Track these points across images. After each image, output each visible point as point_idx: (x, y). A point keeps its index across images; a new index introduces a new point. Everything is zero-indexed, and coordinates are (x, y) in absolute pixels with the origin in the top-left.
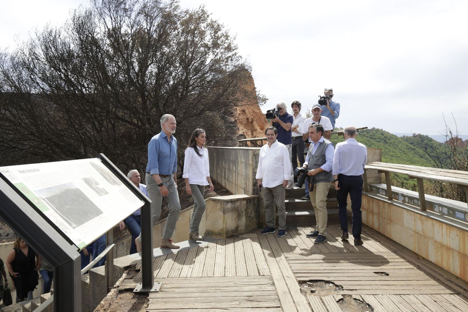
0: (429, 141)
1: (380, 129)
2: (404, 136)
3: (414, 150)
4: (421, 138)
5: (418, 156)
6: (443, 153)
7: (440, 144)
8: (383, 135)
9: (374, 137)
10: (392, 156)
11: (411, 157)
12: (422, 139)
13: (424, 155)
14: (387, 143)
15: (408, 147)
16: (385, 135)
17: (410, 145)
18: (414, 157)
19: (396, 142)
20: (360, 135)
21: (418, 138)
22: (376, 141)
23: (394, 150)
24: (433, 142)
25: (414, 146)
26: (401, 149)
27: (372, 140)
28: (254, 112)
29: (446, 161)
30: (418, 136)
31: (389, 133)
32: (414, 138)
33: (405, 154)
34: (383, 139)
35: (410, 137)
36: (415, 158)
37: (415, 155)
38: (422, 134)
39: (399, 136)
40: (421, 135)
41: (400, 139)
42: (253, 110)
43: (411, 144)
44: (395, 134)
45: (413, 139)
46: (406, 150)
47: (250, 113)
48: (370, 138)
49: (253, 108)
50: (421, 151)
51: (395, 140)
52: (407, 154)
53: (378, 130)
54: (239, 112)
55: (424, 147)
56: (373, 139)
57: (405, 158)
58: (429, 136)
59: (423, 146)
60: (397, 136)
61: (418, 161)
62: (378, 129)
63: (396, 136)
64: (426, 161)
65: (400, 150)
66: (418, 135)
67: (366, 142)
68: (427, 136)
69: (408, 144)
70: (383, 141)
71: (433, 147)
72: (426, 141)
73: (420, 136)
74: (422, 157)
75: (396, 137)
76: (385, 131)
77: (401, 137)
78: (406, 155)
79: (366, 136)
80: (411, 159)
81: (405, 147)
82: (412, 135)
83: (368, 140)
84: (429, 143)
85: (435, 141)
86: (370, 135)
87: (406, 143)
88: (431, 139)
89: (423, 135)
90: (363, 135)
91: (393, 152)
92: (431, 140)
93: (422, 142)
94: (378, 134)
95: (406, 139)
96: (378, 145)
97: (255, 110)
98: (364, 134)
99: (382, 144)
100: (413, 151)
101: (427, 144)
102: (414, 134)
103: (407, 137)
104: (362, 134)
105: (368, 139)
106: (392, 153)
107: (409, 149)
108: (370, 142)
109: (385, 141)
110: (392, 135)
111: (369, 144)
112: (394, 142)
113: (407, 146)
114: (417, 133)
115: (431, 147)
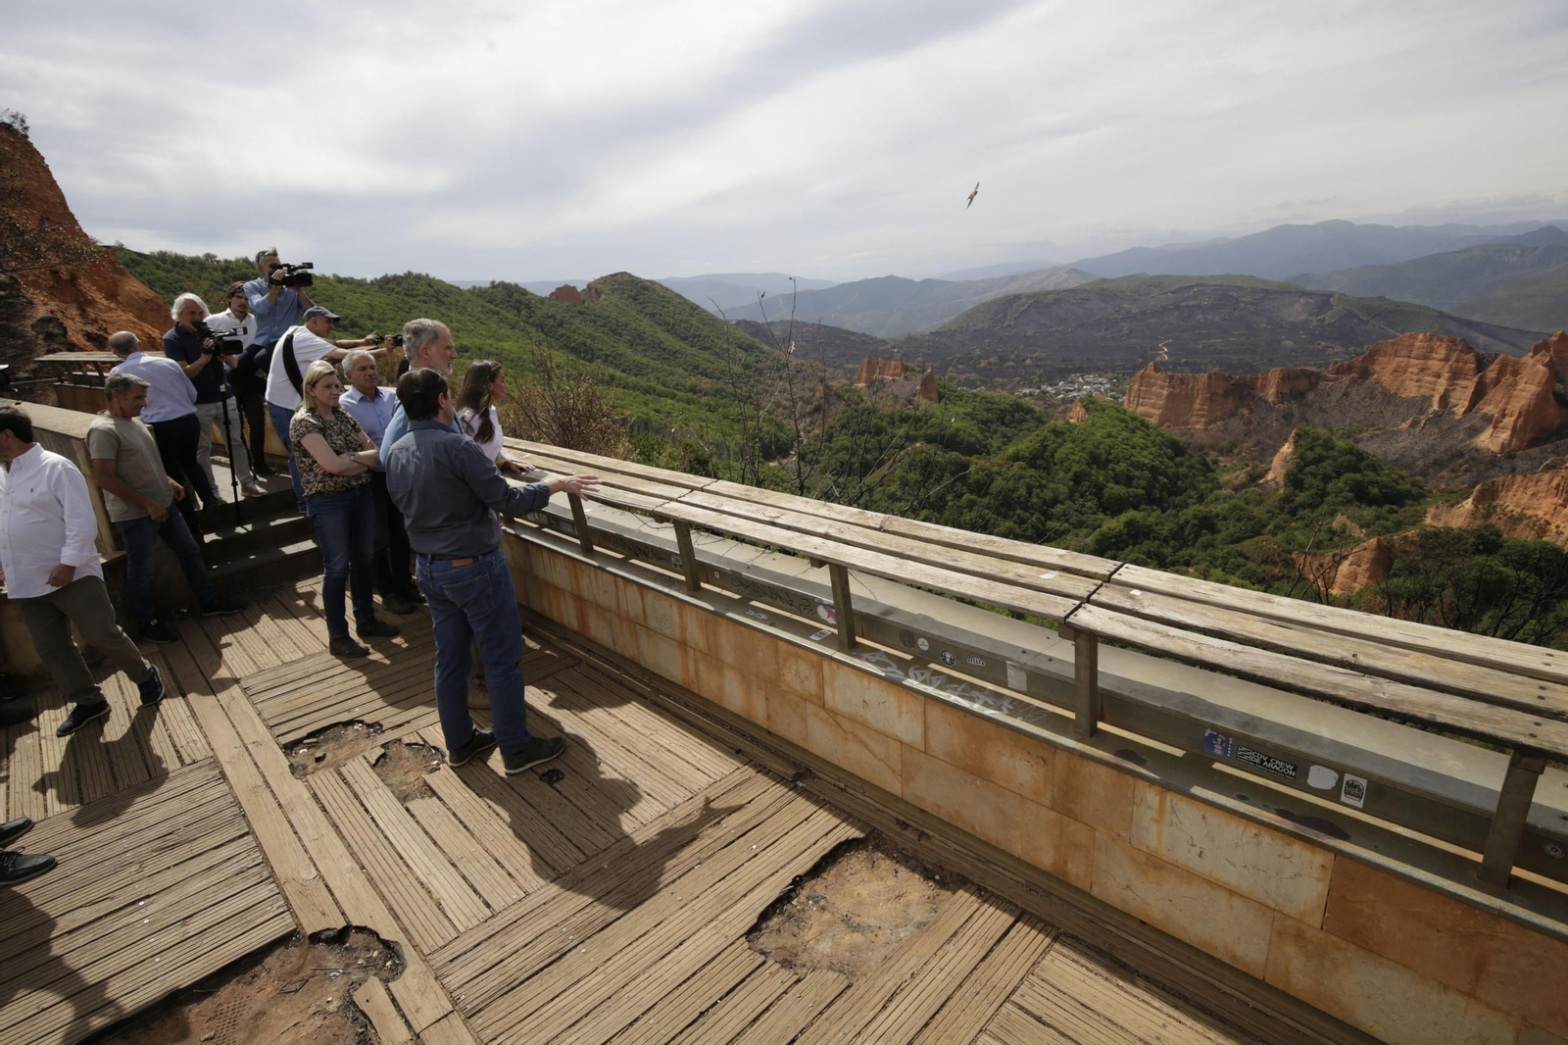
0: (523, 294)
1: (424, 273)
2: (474, 288)
3: (497, 313)
4: (506, 289)
5: (506, 326)
6: (549, 317)
7: (542, 300)
8: (432, 287)
9: (415, 293)
10: (458, 331)
11: (493, 329)
12: (509, 291)
13: (517, 322)
14: (443, 303)
15: (486, 309)
16: (435, 288)
17: (488, 304)
18: (500, 328)
19: (461, 300)
20: (382, 289)
21: (500, 289)
22: (420, 301)
23: (460, 317)
24: (529, 296)
25: (496, 305)
26: (473, 314)
27: (410, 300)
29: (556, 332)
30: (501, 285)
31: (443, 282)
32: (494, 290)
33: (482, 323)
34: (433, 296)
35: (485, 288)
36: (503, 330)
37: (502, 325)
38: (507, 281)
39: (465, 287)
40: (507, 284)
41: (468, 295)
43: (490, 302)
44: (456, 285)
45: (492, 293)
46: (482, 316)
48: (406, 295)
50: (511, 316)
51: (458, 297)
52: (485, 324)
53: (419, 277)
55: (514, 308)
56: (411, 296)
57: (484, 332)
58: (520, 285)
59: (513, 305)
60: (461, 288)
61: (508, 336)
62: (420, 275)
63: (458, 288)
64: (522, 333)
65: (470, 315)
66: (499, 283)
67: (399, 305)
68: (516, 285)
69: (485, 304)
70: (434, 299)
71: (531, 305)
72: (516, 296)
73: (503, 285)
74: (513, 328)
75: (458, 291)
76: (434, 279)
77: (469, 290)
78: (484, 327)
79: (396, 290)
80: (495, 332)
81: (480, 309)
82: (488, 285)
83: (403, 300)
84: (524, 299)
85: (531, 294)
86: (404, 289)
87: (480, 300)
88: (525, 290)
89: (510, 284)
90: (389, 289)
91: (459, 321)
92: (524, 292)
93: (510, 296)
94: (422, 286)
95: (478, 293)
96: (425, 309)
98: (390, 286)
99: (433, 306)
100: (496, 316)
101: (519, 302)
102: (493, 283)
103: (480, 288)
104: (386, 286)
105: (401, 297)
106: (457, 324)
107: (487, 313)
108: (407, 303)
109: (439, 301)
110: (451, 286)
111: (406, 309)
112: (458, 301)
113: (483, 307)
114: (498, 281)
115: (528, 307)
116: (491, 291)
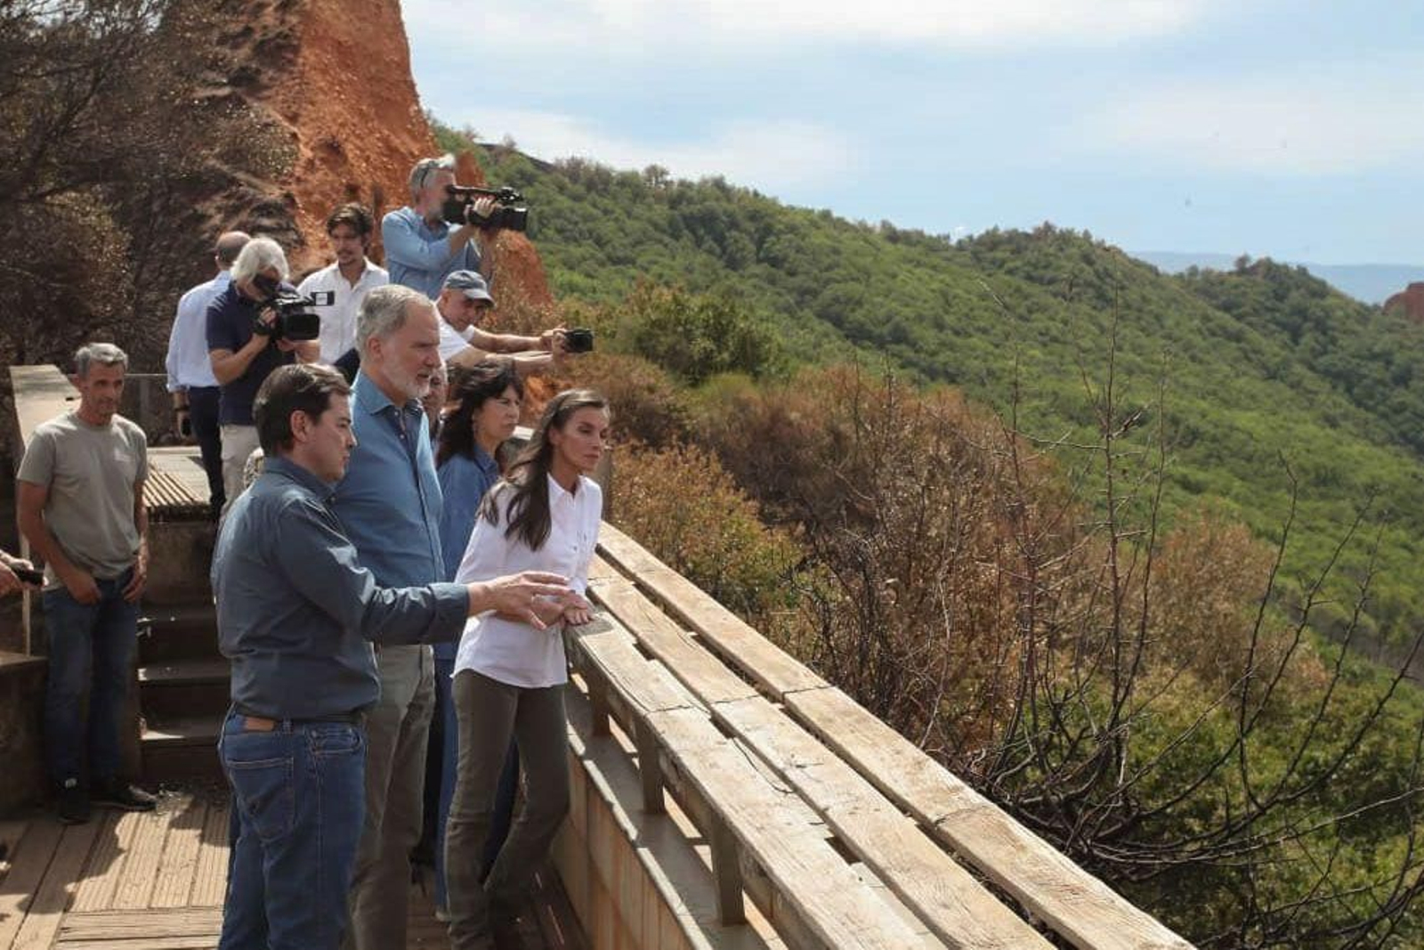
0: (1314, 294)
1: (1079, 230)
2: (1194, 271)
3: (1238, 337)
4: (1273, 278)
5: (1254, 372)
6: (1374, 357)
7: (1364, 313)
8: (1090, 262)
9: (1049, 274)
10: (1130, 373)
11: (1219, 376)
12: (1281, 283)
13: (1286, 364)
14: (1110, 302)
15: (1211, 325)
16: (1099, 266)
17: (1219, 314)
18: (1237, 376)
19: (1155, 298)
20: (979, 260)
21: (1259, 278)
22: (1055, 295)
23: (1144, 340)
24: (1329, 301)
25: (1239, 318)
26: (1177, 333)
27: (1035, 289)
28: (392, 151)
29: (1385, 398)
30: (1261, 270)
31: (1120, 252)
32: (1242, 279)
33: (1193, 358)
34: (1089, 284)
35: (1221, 274)
36: (1241, 382)
37: (1243, 367)
38: (1278, 259)
39: (1169, 268)
40: (1277, 267)
41: (1175, 286)
42: (386, 141)
43: (1227, 308)
44: (1150, 261)
45: (1236, 287)
46: (1198, 340)
47: (367, 159)
48: (1029, 278)
49: (386, 132)
50: (1272, 347)
51: (1148, 291)
52: (1201, 362)
53: (1066, 238)
54: (310, 154)
55: (1284, 326)
56: (1041, 281)
57: (1191, 381)
58: (1313, 273)
59: (1284, 319)
60: (1161, 269)
61: (1253, 397)
62: (1070, 232)
63: (1153, 270)
64: (1289, 393)
65: (1169, 337)
66: (1260, 263)
67: (1007, 299)
68: (1302, 271)
69: (1210, 311)
70: (1091, 292)
71: (1330, 323)
72: (1295, 296)
73: (1270, 271)
74: (1272, 376)
75: (1152, 276)
76: (1101, 245)
77: (1180, 277)
78: (1197, 368)
79: (1010, 265)
80: (1221, 383)
81: (1196, 322)
82: (1229, 267)
83: (1018, 290)
84: (1315, 307)
85: (1339, 296)
86: (1029, 263)
87: (1201, 303)
88: (1323, 284)
89: (1286, 267)
90: (993, 262)
91: (1138, 349)
92: (1319, 290)
93: (1280, 297)
94: (1069, 258)
95: (1202, 285)
96: (1062, 314)
97: (396, 142)
98: (999, 254)
99: (1085, 308)
100: (1234, 345)
101: (1302, 312)
102: (1242, 261)
103: (1208, 273)
104: (990, 255)
105: (1017, 281)
106: (1131, 356)
107: (1213, 334)
108: (1026, 298)
109: (1101, 296)
110: (1137, 263)
111: (1022, 310)
112: (1144, 299)
113: (1206, 318)
114: (1255, 256)
115: (1321, 326)
116: (1235, 279)
